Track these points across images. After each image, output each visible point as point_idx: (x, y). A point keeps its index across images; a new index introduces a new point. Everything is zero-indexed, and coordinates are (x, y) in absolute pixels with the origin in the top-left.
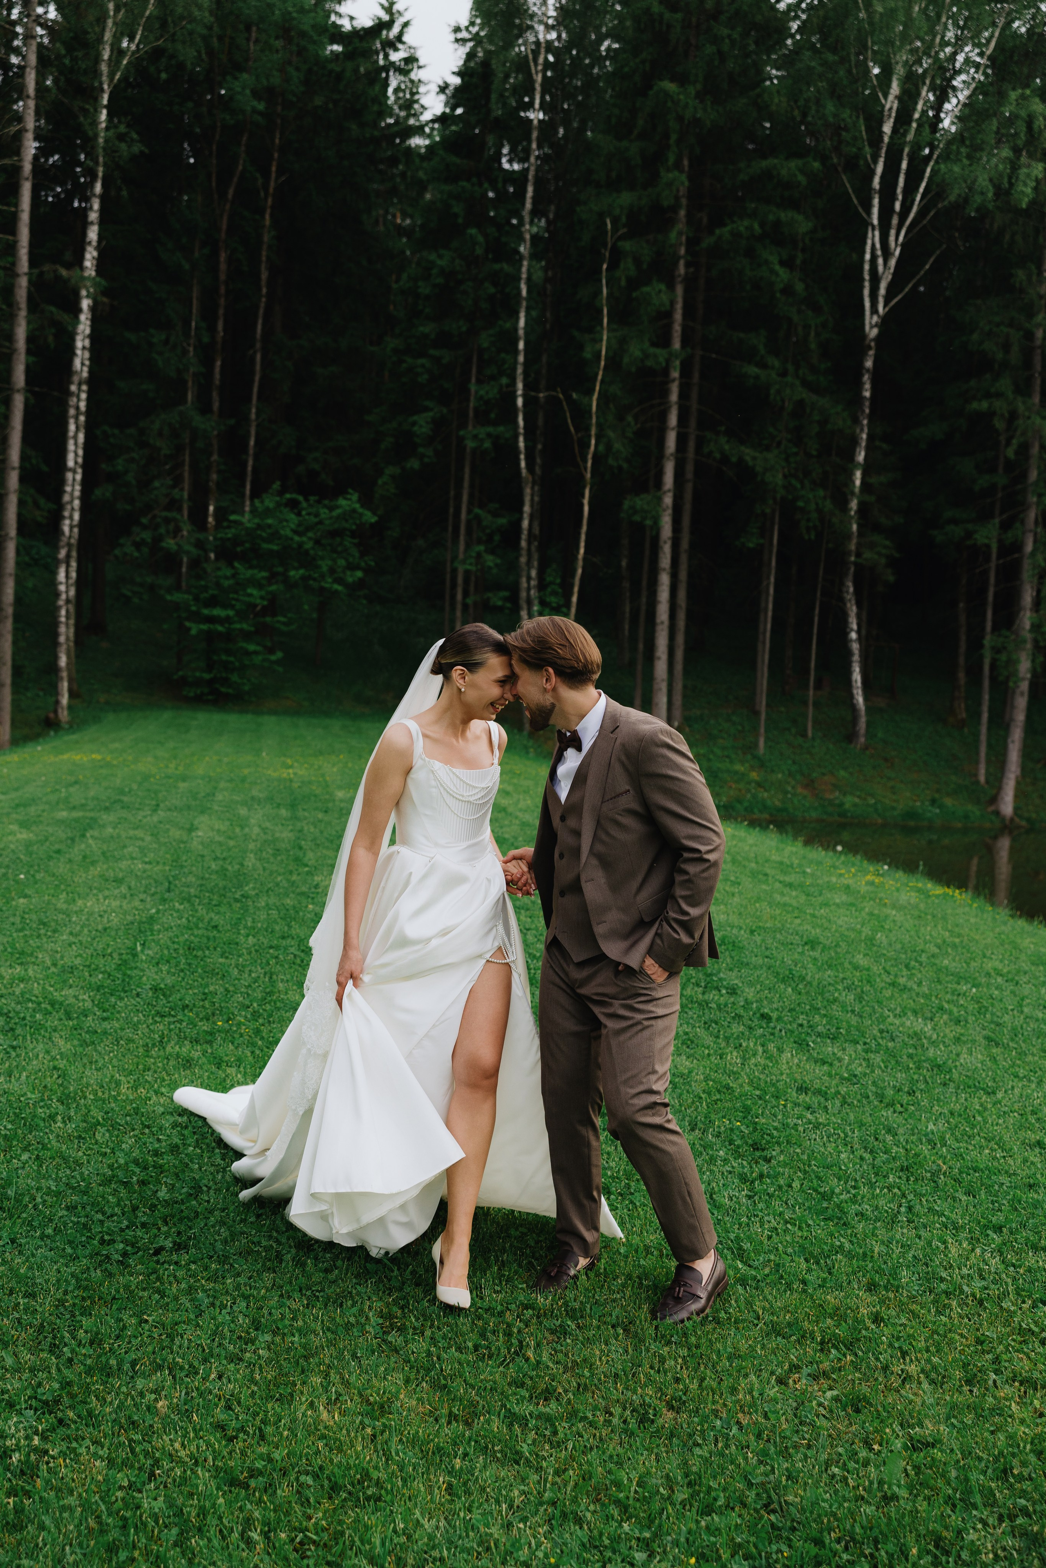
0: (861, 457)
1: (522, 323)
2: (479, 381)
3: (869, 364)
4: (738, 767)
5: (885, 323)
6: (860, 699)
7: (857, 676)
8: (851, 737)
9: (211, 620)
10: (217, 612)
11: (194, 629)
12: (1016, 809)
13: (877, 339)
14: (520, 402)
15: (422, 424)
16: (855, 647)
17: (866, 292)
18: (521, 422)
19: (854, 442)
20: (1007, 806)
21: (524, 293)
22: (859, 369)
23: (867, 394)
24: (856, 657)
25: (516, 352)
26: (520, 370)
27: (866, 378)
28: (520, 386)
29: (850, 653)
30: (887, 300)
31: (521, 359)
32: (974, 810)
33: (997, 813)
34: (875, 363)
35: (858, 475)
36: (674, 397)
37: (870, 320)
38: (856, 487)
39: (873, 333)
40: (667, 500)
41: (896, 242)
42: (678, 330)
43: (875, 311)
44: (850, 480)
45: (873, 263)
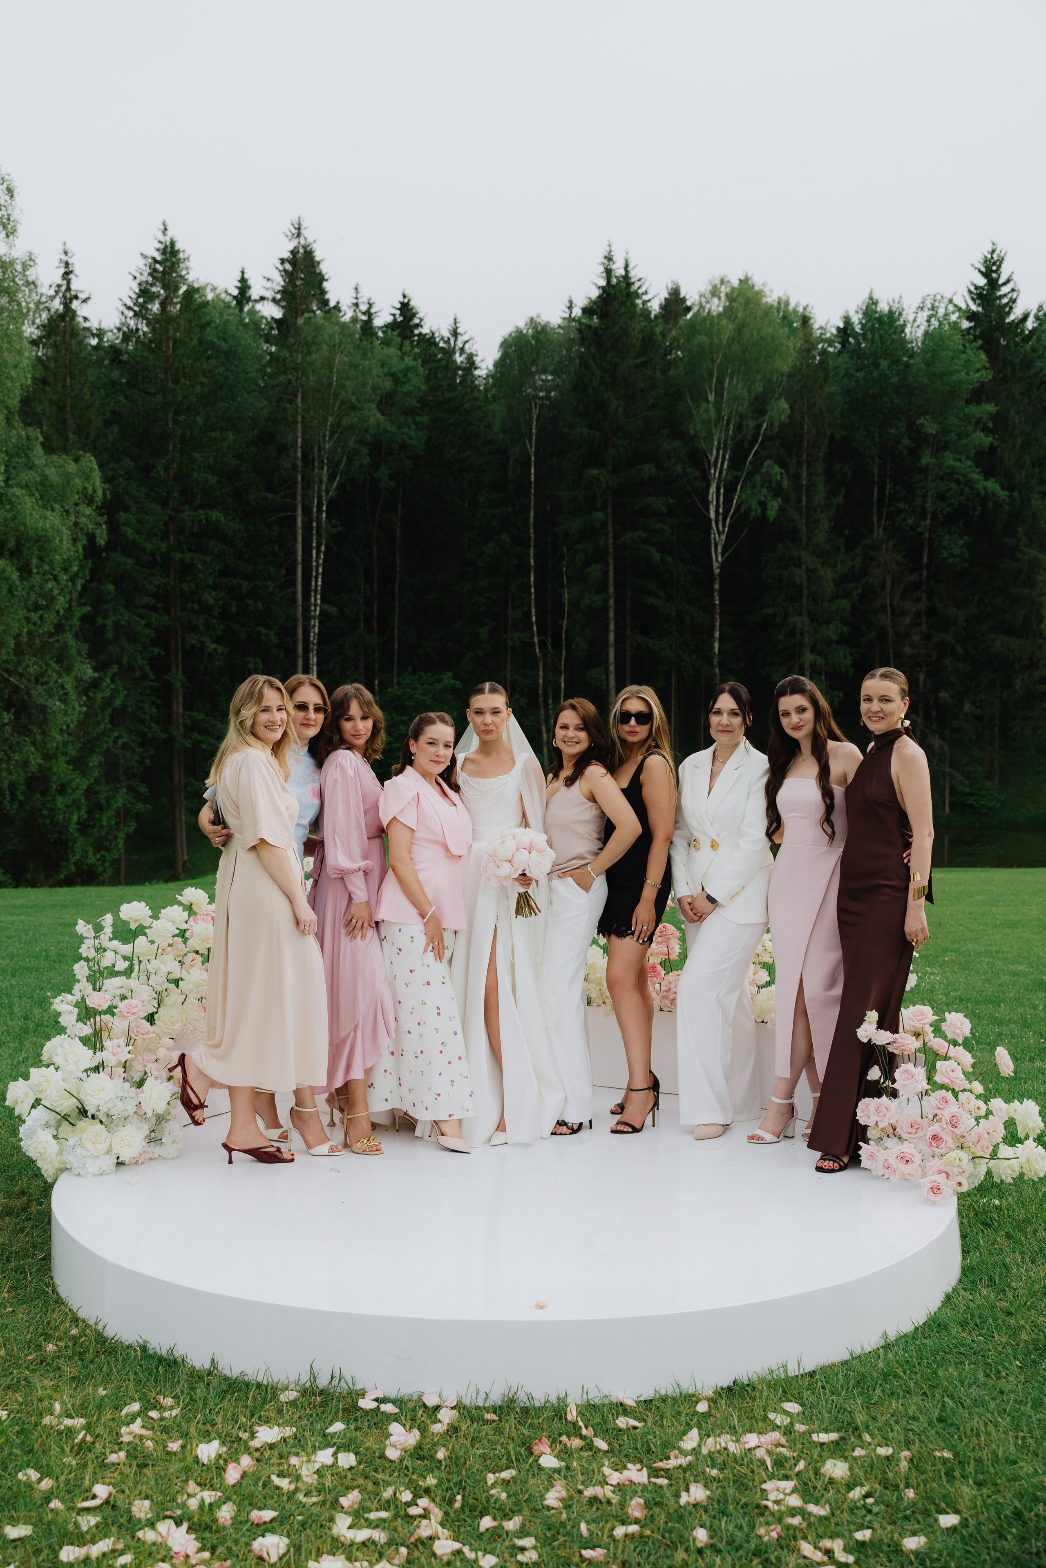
0: (717, 635)
1: (532, 579)
2: (513, 608)
3: (717, 587)
5: (722, 567)
13: (720, 574)
14: (534, 619)
15: (484, 633)
17: (713, 549)
18: (535, 629)
19: (712, 628)
21: (532, 563)
22: (712, 590)
23: (717, 602)
25: (530, 593)
26: (533, 603)
27: (716, 594)
28: (533, 610)
30: (723, 554)
31: (533, 597)
34: (720, 586)
35: (716, 645)
36: (612, 615)
37: (716, 565)
38: (716, 650)
39: (717, 571)
40: (612, 668)
41: (724, 526)
42: (611, 581)
43: (717, 560)
44: (713, 648)
45: (714, 536)
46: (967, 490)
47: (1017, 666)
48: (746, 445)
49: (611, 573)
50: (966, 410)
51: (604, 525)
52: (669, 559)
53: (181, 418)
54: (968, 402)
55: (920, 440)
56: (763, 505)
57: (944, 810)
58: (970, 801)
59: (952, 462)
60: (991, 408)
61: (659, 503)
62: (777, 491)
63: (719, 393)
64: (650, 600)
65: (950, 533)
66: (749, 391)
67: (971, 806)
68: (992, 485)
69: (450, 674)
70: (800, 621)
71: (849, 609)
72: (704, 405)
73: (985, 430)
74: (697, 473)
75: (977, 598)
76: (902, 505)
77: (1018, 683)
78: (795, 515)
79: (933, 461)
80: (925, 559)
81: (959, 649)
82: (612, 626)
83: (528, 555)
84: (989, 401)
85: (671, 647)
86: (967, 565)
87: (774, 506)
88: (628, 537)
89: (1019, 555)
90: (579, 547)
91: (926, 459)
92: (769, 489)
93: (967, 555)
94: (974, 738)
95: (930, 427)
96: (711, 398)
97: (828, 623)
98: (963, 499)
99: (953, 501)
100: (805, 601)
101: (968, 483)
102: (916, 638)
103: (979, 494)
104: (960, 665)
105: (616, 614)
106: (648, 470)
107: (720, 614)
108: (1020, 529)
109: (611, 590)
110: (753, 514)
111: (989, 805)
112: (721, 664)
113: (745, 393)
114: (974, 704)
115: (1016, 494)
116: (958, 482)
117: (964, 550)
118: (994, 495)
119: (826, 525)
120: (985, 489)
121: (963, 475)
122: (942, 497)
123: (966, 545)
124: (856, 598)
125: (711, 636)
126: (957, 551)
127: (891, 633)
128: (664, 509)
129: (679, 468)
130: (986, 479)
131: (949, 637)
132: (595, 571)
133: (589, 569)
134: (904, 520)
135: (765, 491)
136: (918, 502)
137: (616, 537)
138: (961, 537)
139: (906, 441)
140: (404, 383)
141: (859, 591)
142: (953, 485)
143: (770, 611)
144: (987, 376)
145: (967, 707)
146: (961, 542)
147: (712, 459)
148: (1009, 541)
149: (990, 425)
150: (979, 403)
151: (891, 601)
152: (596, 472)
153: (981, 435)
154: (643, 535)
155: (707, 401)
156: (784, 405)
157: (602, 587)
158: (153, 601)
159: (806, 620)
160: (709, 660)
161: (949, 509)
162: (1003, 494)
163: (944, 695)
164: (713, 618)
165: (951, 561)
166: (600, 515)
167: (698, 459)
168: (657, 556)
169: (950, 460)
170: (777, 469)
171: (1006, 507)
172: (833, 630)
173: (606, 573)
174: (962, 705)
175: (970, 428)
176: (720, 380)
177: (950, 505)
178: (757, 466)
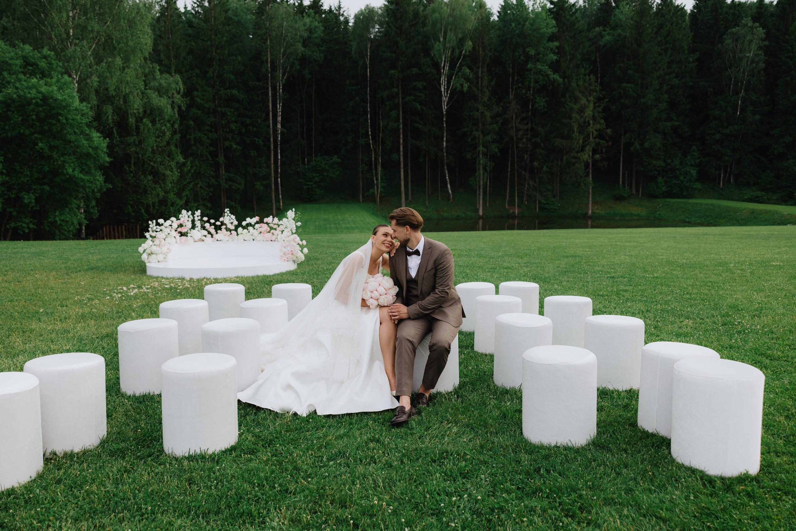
0: (445, 139)
1: (369, 116)
2: (361, 129)
3: (445, 119)
4: (421, 208)
5: (447, 111)
6: (450, 191)
7: (449, 186)
8: (449, 200)
9: (308, 185)
10: (309, 183)
11: (305, 187)
12: (483, 214)
13: (446, 114)
14: (370, 133)
15: (350, 139)
16: (448, 180)
17: (443, 104)
18: (370, 137)
19: (443, 136)
20: (481, 213)
23: (445, 126)
24: (448, 182)
25: (368, 123)
26: (369, 126)
27: (444, 122)
28: (370, 130)
29: (447, 182)
30: (447, 106)
32: (474, 214)
33: (479, 215)
35: (445, 143)
36: (401, 131)
37: (444, 110)
38: (445, 146)
39: (445, 113)
40: (402, 153)
41: (447, 94)
42: (401, 117)
43: (445, 108)
44: (443, 144)
45: (444, 98)
46: (546, 78)
47: (564, 152)
48: (455, 60)
49: (401, 114)
50: (547, 45)
51: (397, 94)
52: (424, 108)
53: (218, 51)
54: (548, 41)
55: (528, 58)
56: (462, 85)
57: (536, 210)
58: (546, 206)
59: (540, 67)
60: (557, 44)
61: (419, 84)
62: (467, 80)
63: (445, 38)
64: (417, 125)
65: (540, 96)
66: (456, 37)
67: (547, 208)
68: (556, 77)
69: (336, 156)
70: (476, 133)
71: (497, 128)
72: (438, 43)
73: (554, 53)
74: (436, 72)
75: (550, 124)
76: (520, 85)
77: (564, 158)
78: (475, 90)
79: (533, 66)
80: (530, 107)
81: (542, 145)
82: (401, 136)
83: (367, 106)
84: (556, 41)
85: (426, 145)
86: (546, 110)
87: (466, 86)
88: (408, 98)
89: (566, 106)
90: (387, 103)
91: (529, 66)
92: (465, 79)
93: (546, 106)
94: (547, 181)
95: (532, 52)
96: (442, 39)
97: (488, 134)
98: (544, 82)
99: (540, 83)
100: (480, 125)
101: (547, 75)
102: (524, 140)
103: (550, 80)
104: (542, 151)
105: (403, 131)
106: (415, 70)
107: (446, 130)
108: (567, 95)
109: (401, 121)
110: (458, 89)
111: (554, 208)
112: (447, 152)
113: (454, 38)
114: (547, 167)
115: (566, 80)
116: (543, 75)
117: (545, 103)
118: (557, 80)
119: (487, 94)
120: (553, 78)
121: (545, 72)
122: (536, 81)
123: (546, 101)
124: (500, 124)
125: (443, 140)
126: (542, 104)
127: (515, 138)
128: (422, 87)
129: (428, 70)
130: (554, 74)
131: (538, 140)
132: (394, 113)
133: (391, 113)
134: (521, 91)
135: (463, 80)
136: (527, 83)
137: (403, 99)
138: (544, 98)
139: (522, 58)
140: (314, 33)
141: (501, 121)
142: (541, 77)
143: (465, 129)
144: (555, 30)
145: (545, 168)
146: (544, 100)
147: (442, 65)
148: (563, 100)
149: (556, 51)
150: (552, 41)
151: (515, 125)
152: (393, 71)
153: (552, 55)
154: (413, 98)
155: (439, 41)
156: (470, 43)
157: (397, 120)
158: (210, 128)
159: (480, 133)
160: (442, 150)
161: (539, 86)
162: (561, 80)
163: (536, 164)
164: (443, 133)
165: (539, 108)
166: (395, 90)
167: (436, 66)
168: (419, 107)
169: (539, 66)
170: (468, 70)
171: (562, 85)
172: (489, 138)
173: (398, 114)
174: (543, 167)
175: (548, 52)
176: (445, 33)
177: (540, 85)
178: (460, 68)
